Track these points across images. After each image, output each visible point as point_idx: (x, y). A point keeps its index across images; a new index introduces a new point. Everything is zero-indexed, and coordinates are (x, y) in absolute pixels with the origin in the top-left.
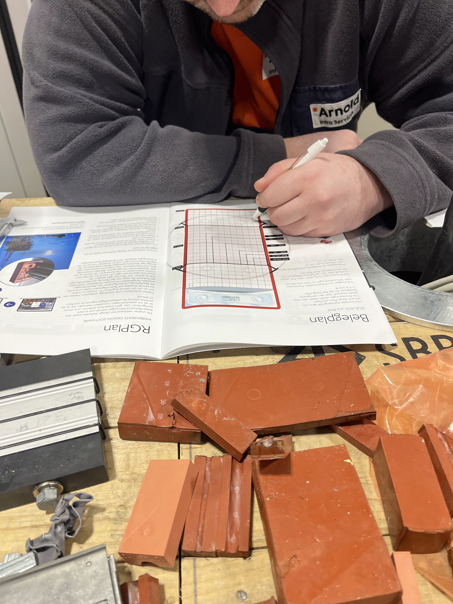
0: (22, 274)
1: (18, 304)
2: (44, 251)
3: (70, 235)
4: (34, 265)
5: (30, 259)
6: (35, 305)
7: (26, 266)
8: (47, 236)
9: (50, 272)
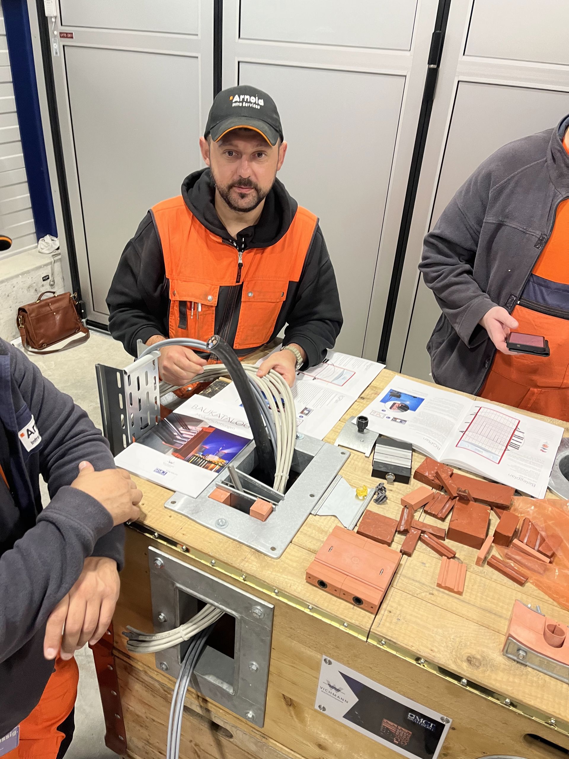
0: (395, 407)
1: (392, 418)
2: (406, 401)
3: (419, 398)
4: (400, 405)
5: (399, 402)
6: (398, 420)
7: (397, 405)
8: (409, 395)
9: (407, 410)
